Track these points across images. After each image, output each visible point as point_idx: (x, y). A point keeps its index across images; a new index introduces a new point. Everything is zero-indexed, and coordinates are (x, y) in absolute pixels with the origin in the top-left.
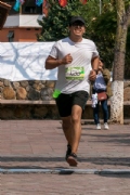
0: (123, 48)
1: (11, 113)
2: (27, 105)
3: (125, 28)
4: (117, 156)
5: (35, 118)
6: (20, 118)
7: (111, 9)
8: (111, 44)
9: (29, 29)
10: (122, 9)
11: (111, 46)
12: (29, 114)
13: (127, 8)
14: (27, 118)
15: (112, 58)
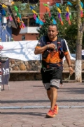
0: (81, 43)
1: (24, 78)
2: (32, 73)
3: (82, 33)
4: (79, 99)
5: (36, 80)
6: (29, 80)
7: (75, 23)
8: (75, 41)
9: (32, 34)
10: (80, 22)
11: (75, 42)
12: (33, 78)
13: (82, 22)
14: (32, 80)
15: (75, 48)
